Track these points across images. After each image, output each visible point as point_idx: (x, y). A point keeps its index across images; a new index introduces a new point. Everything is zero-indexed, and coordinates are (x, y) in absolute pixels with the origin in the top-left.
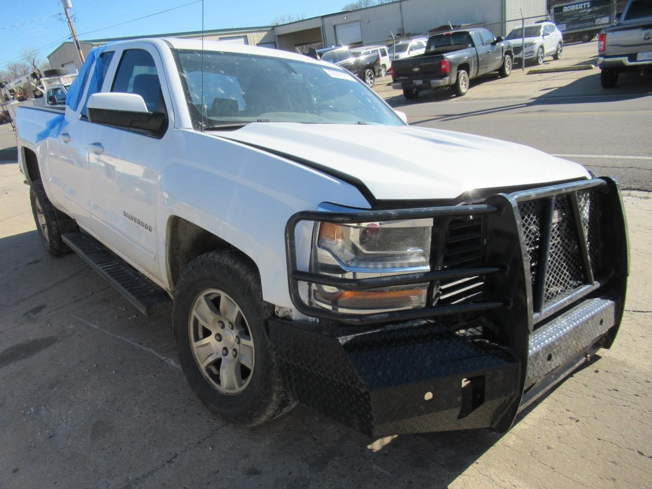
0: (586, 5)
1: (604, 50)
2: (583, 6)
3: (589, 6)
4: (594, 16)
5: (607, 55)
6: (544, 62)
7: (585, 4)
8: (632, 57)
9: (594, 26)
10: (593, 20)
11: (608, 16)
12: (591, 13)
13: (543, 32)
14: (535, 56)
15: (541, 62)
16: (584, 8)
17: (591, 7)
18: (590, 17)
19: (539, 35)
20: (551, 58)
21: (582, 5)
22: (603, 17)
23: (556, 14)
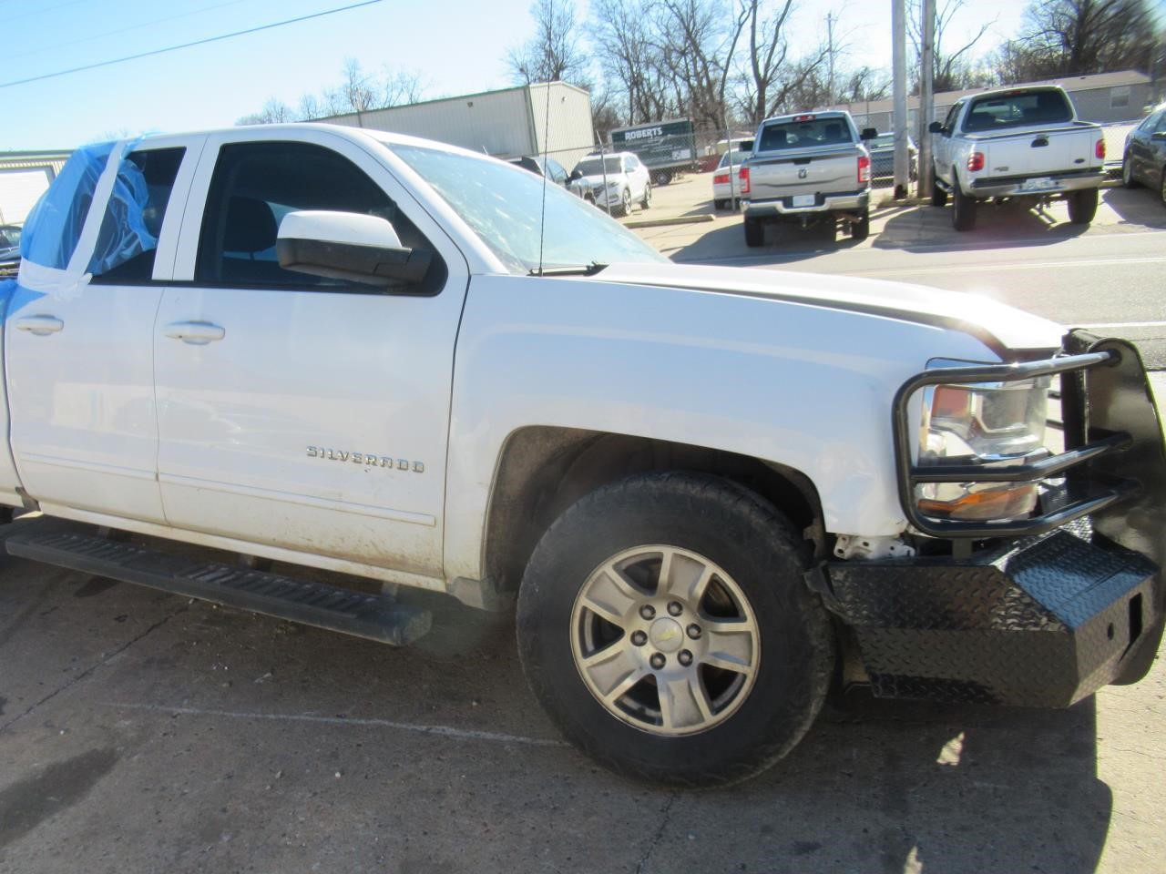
0: (657, 132)
1: (748, 191)
2: (653, 132)
3: (660, 133)
4: (670, 147)
5: (753, 198)
6: (633, 211)
7: (654, 130)
8: (788, 202)
9: (673, 161)
10: (669, 153)
11: (688, 148)
12: (664, 143)
13: (625, 166)
14: (619, 202)
15: (628, 212)
16: (654, 136)
17: (663, 135)
18: (663, 148)
19: (620, 171)
20: (639, 206)
21: (650, 130)
22: (680, 149)
23: (616, 143)
